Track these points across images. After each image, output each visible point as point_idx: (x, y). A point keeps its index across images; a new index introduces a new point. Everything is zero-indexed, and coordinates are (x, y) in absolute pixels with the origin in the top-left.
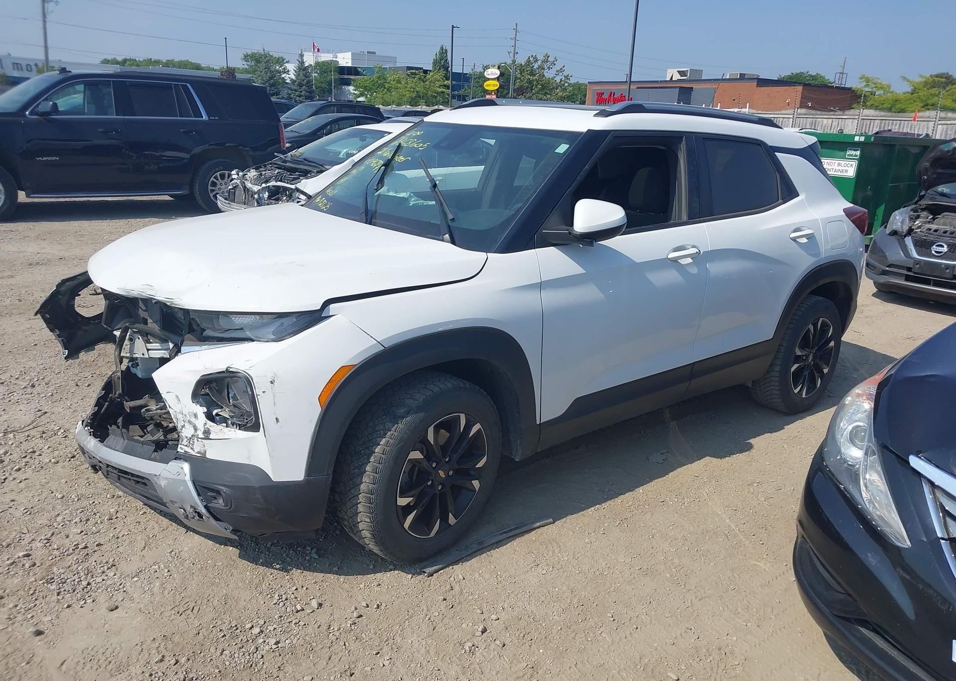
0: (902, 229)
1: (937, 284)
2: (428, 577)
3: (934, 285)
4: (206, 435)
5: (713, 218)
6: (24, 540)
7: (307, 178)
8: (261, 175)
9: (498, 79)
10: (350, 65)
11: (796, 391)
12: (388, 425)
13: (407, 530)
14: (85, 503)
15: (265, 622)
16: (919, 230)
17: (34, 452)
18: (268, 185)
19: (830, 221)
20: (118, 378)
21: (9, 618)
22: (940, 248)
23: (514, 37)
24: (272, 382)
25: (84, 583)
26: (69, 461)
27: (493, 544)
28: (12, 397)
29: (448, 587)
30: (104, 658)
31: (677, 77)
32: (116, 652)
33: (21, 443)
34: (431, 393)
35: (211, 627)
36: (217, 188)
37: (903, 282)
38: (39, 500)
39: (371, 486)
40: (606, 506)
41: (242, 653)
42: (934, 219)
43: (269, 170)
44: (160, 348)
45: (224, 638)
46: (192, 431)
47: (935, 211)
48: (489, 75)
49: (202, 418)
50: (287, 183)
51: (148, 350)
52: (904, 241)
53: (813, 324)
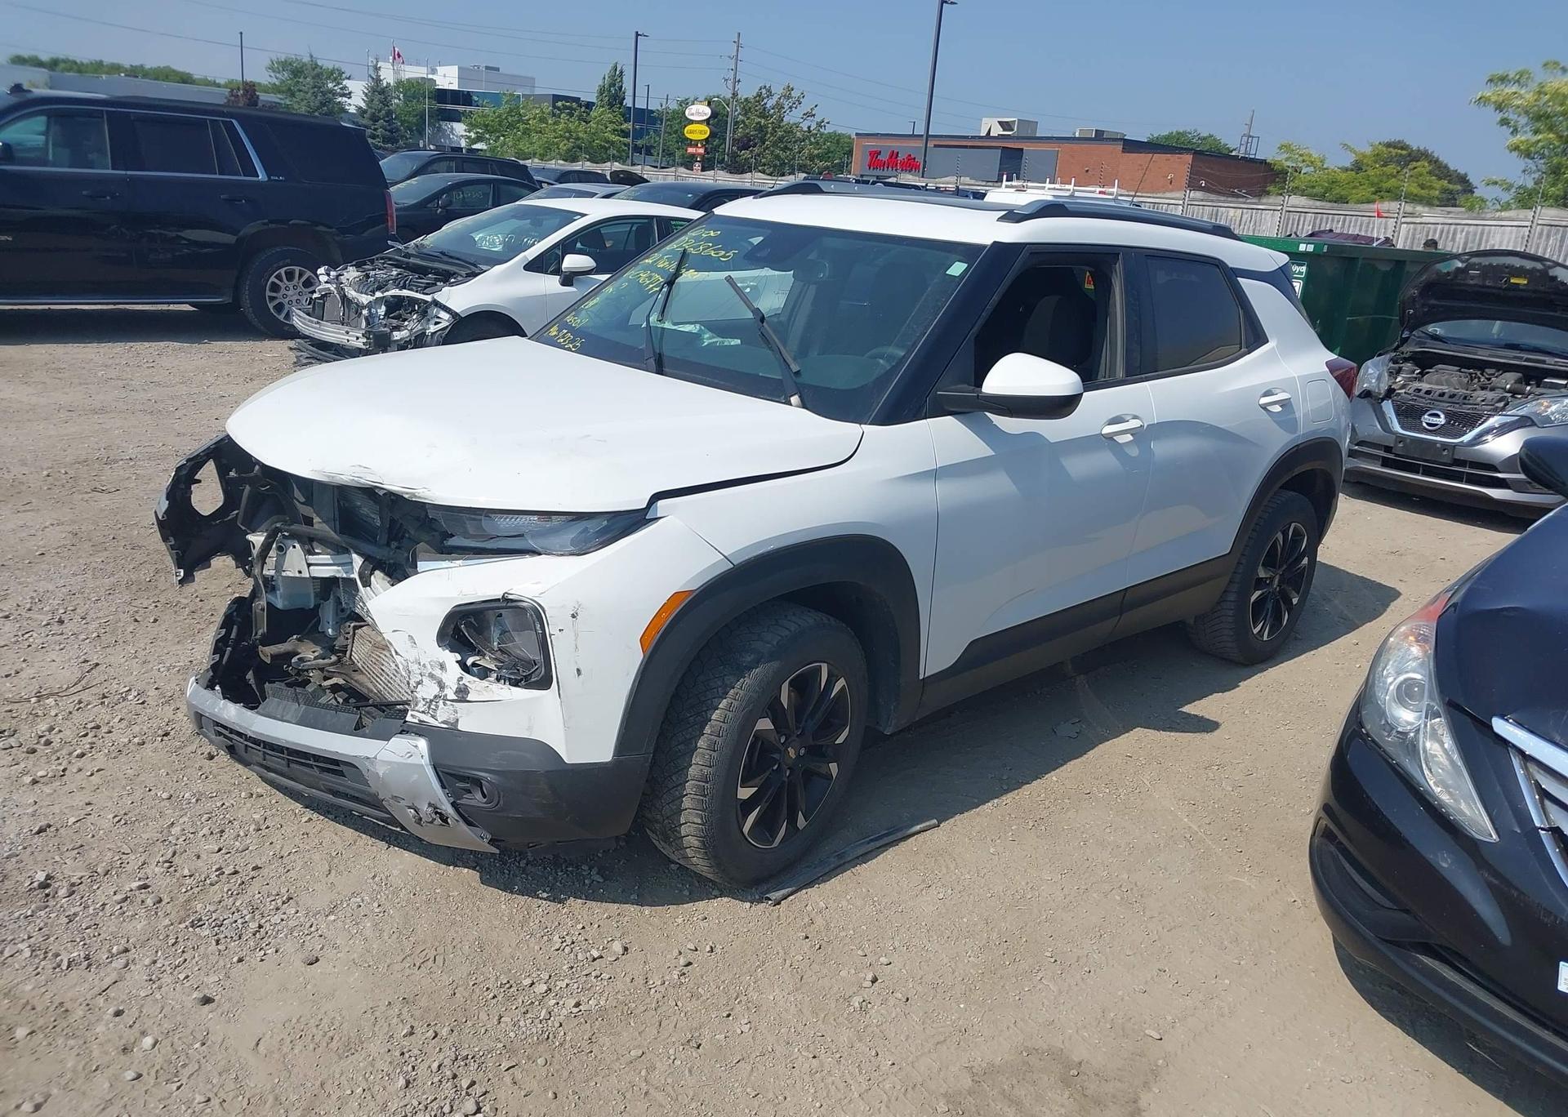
0: (1379, 389)
1: (1428, 472)
2: (774, 906)
3: (1424, 474)
4: (460, 696)
5: (1158, 375)
6: (128, 863)
7: (452, 285)
8: (368, 276)
9: (707, 122)
10: (456, 88)
11: (1256, 631)
12: (729, 679)
13: (747, 836)
14: (209, 805)
15: (550, 976)
16: (1403, 391)
17: (98, 727)
18: (385, 294)
19: (1309, 380)
20: (263, 610)
21: (151, 980)
22: (1435, 419)
23: (735, 54)
24: (573, 616)
25: (253, 926)
26: (162, 740)
27: (857, 858)
28: (31, 640)
29: (807, 920)
30: (321, 1032)
31: (997, 131)
32: (337, 1024)
33: (70, 713)
34: (787, 633)
35: (471, 985)
36: (279, 295)
37: (1377, 468)
38: (132, 803)
39: (706, 770)
40: (1008, 801)
41: (530, 1020)
42: (1422, 374)
43: (379, 269)
44: (331, 562)
45: (496, 999)
46: (434, 690)
47: (1425, 362)
48: (692, 114)
49: (454, 671)
50: (417, 292)
51: (309, 565)
52: (1381, 407)
53: (1283, 533)
